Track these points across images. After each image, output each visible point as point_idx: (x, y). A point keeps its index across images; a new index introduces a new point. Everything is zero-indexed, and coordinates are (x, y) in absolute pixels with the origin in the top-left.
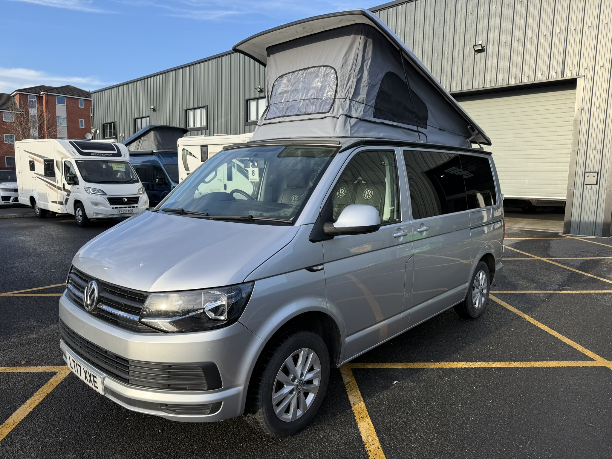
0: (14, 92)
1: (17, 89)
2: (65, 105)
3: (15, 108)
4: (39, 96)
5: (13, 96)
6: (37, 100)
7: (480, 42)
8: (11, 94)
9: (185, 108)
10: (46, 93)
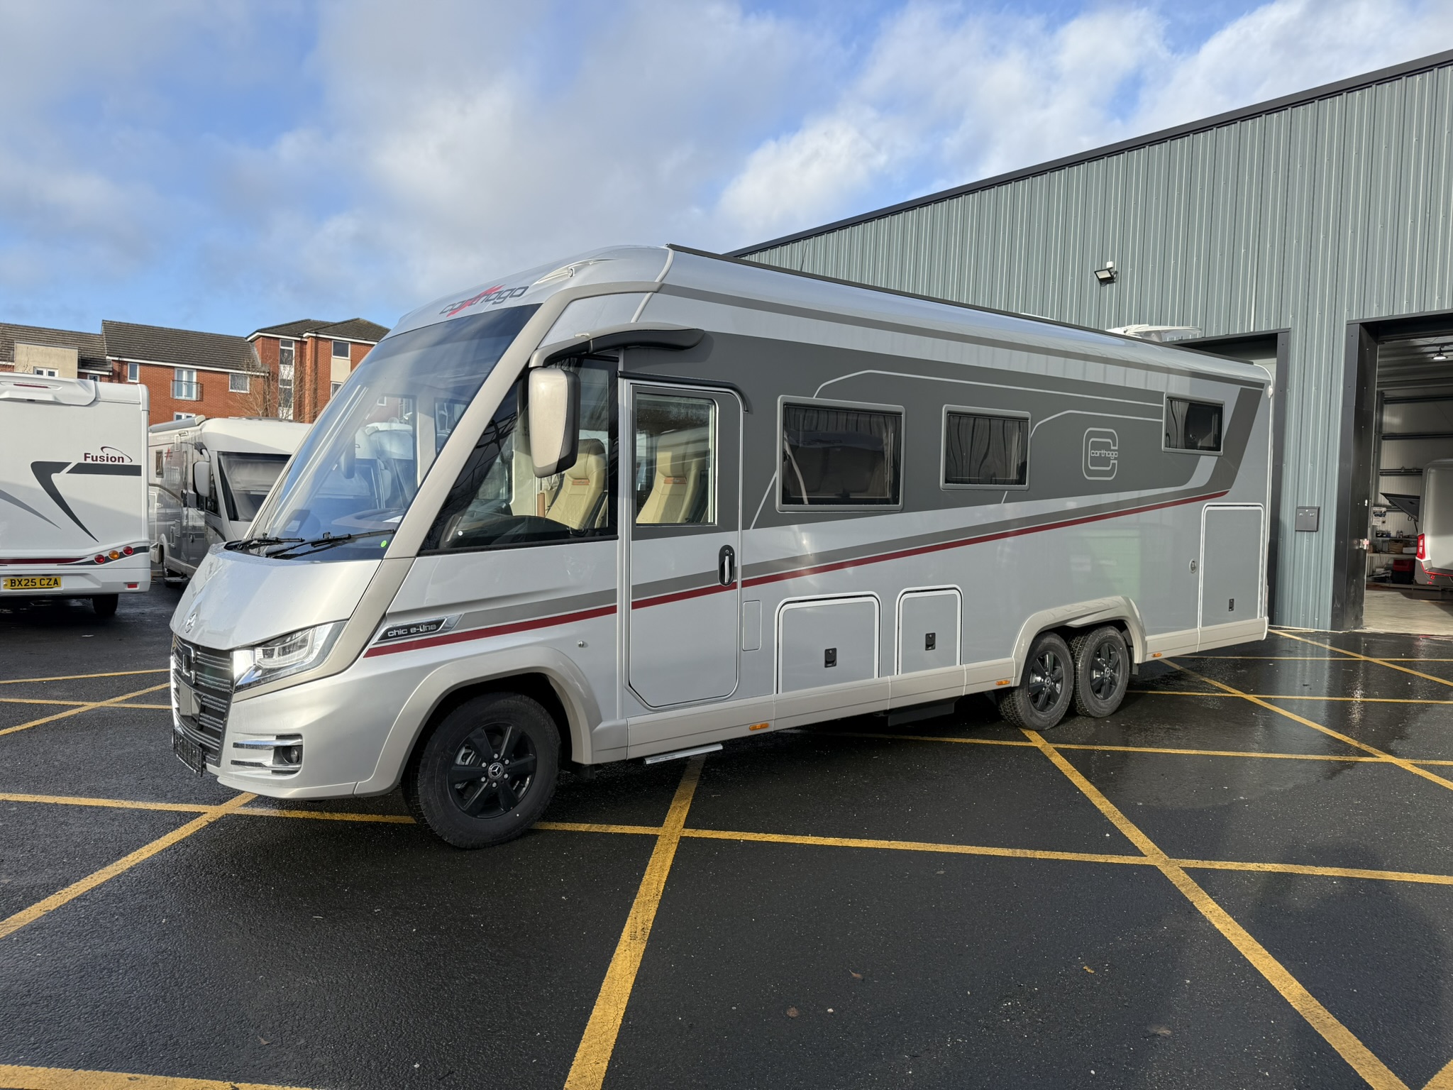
0: (254, 333)
1: (260, 328)
2: (349, 358)
3: (254, 368)
4: (301, 341)
5: (251, 341)
6: (295, 348)
7: (1109, 265)
8: (246, 338)
10: (314, 335)
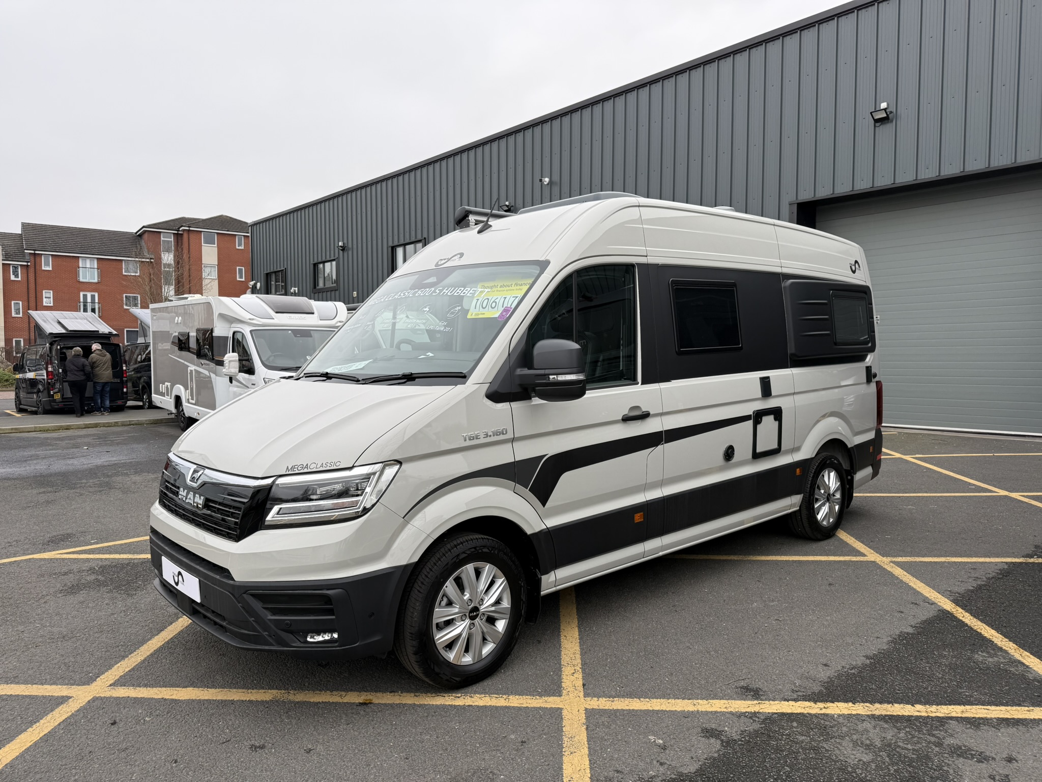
0: (141, 229)
1: (145, 224)
2: (216, 245)
3: (141, 255)
4: (177, 234)
5: (140, 236)
6: (174, 239)
7: (884, 105)
8: (137, 233)
9: (391, 244)
10: (188, 228)
